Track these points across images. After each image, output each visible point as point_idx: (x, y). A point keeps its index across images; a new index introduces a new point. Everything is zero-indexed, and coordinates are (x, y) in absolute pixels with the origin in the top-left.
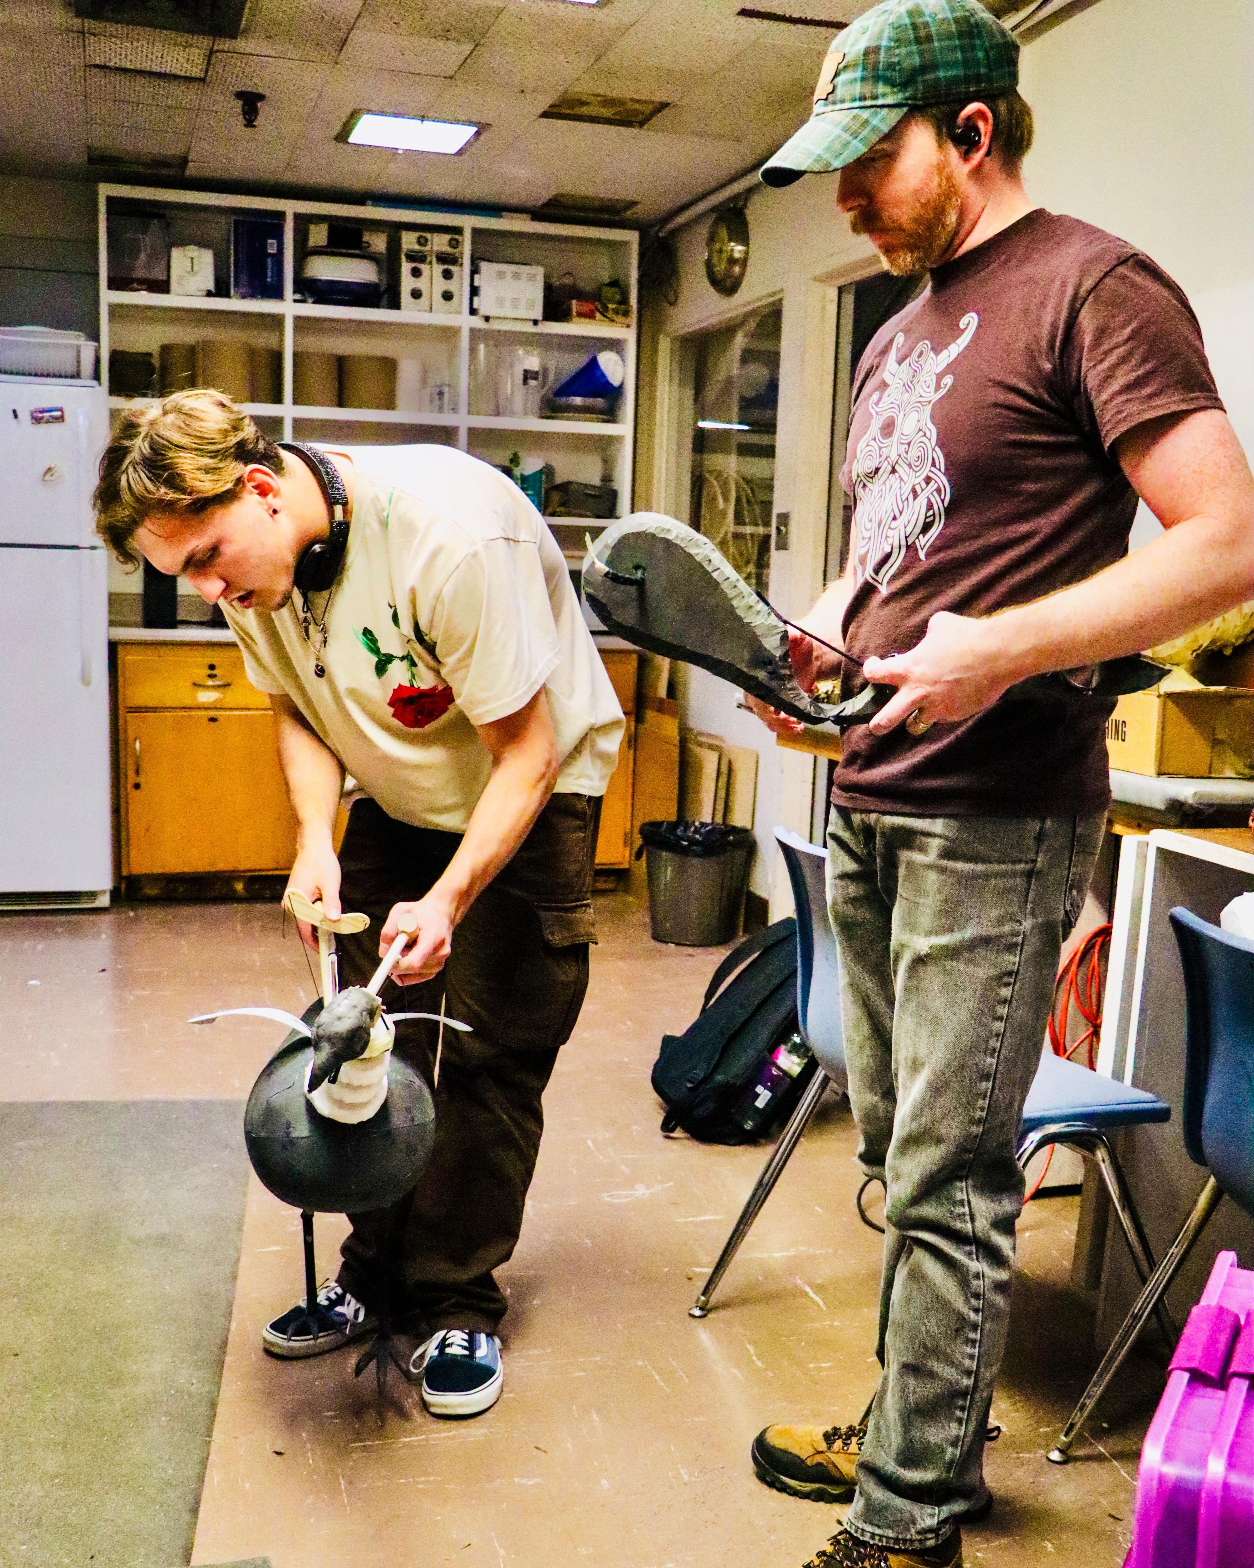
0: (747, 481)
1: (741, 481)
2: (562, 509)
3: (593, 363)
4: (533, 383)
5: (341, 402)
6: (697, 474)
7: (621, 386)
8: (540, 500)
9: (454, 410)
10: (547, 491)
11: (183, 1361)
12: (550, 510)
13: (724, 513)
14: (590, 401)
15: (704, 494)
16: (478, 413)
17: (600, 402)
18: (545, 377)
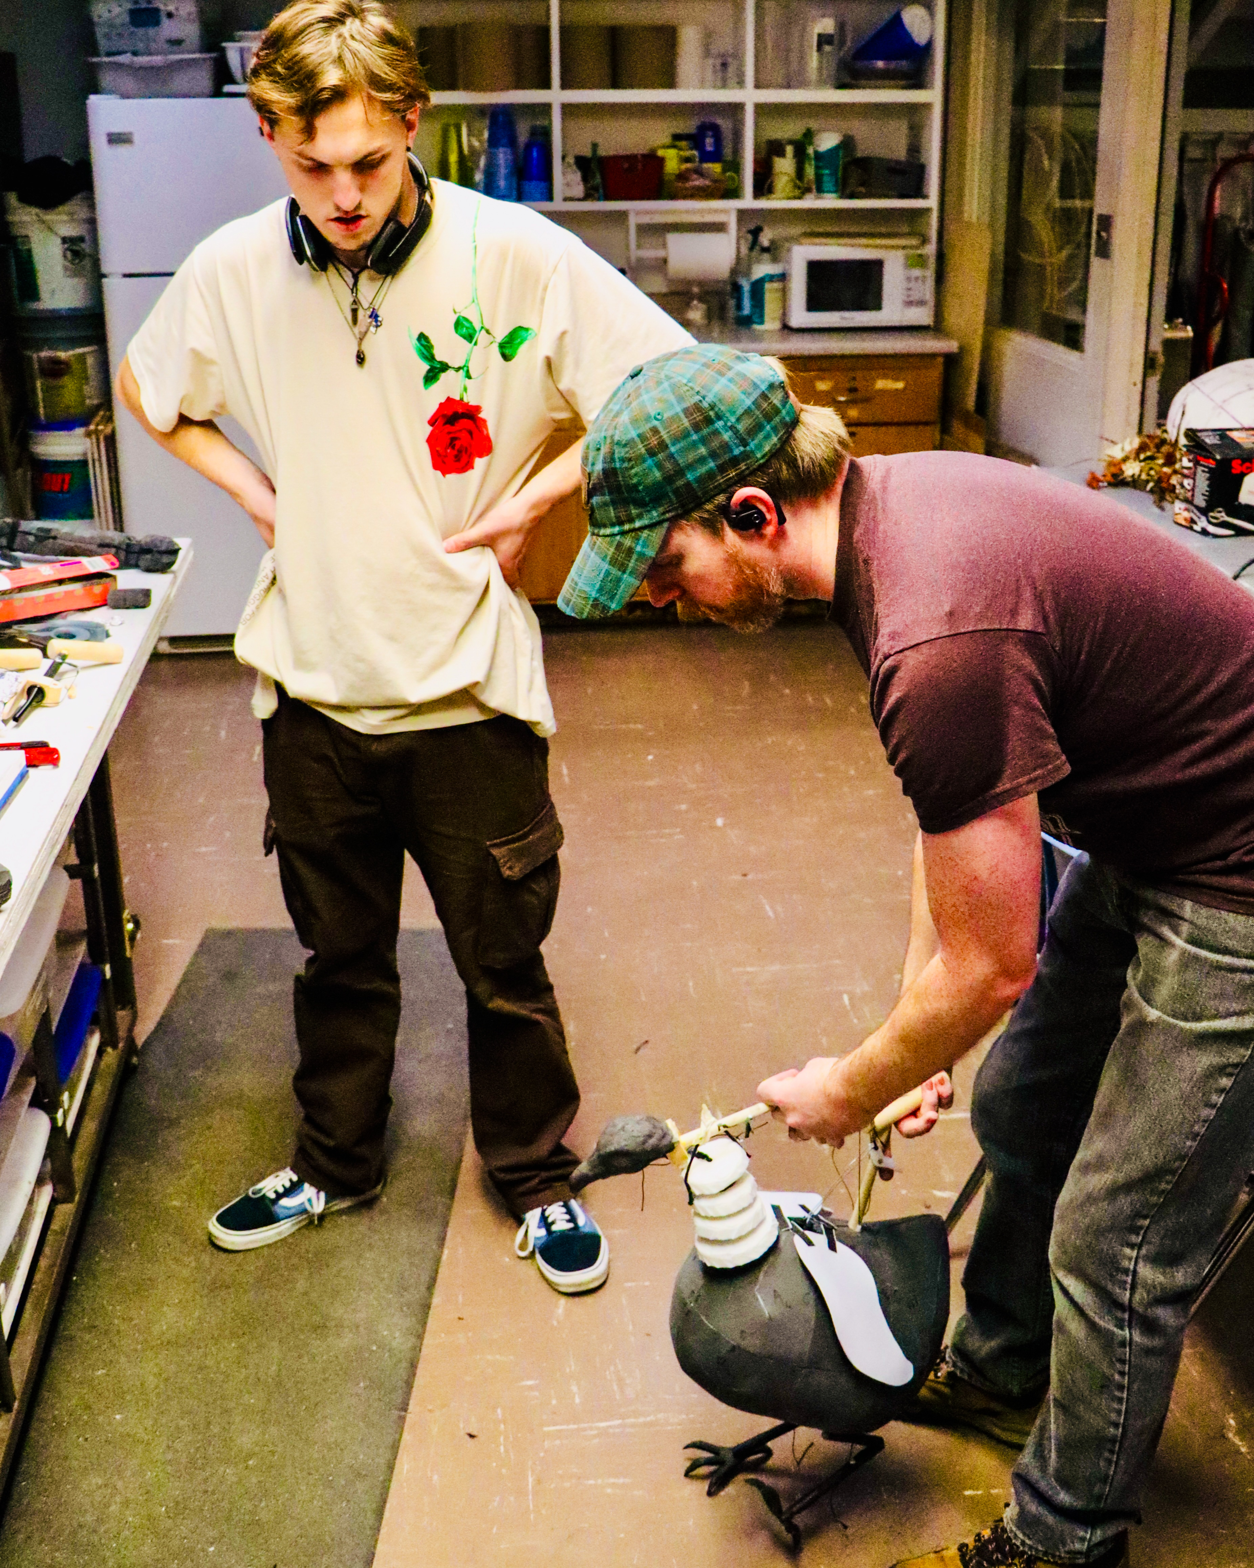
0: (1075, 136)
1: (1068, 136)
2: (862, 189)
3: (897, 20)
4: (827, 48)
5: (615, 84)
6: (1018, 131)
7: (930, 44)
8: (836, 181)
9: (741, 83)
10: (845, 169)
11: (389, 1305)
12: (848, 191)
13: (1050, 174)
14: (893, 65)
15: (1027, 157)
16: (767, 86)
17: (904, 64)
18: (842, 43)
